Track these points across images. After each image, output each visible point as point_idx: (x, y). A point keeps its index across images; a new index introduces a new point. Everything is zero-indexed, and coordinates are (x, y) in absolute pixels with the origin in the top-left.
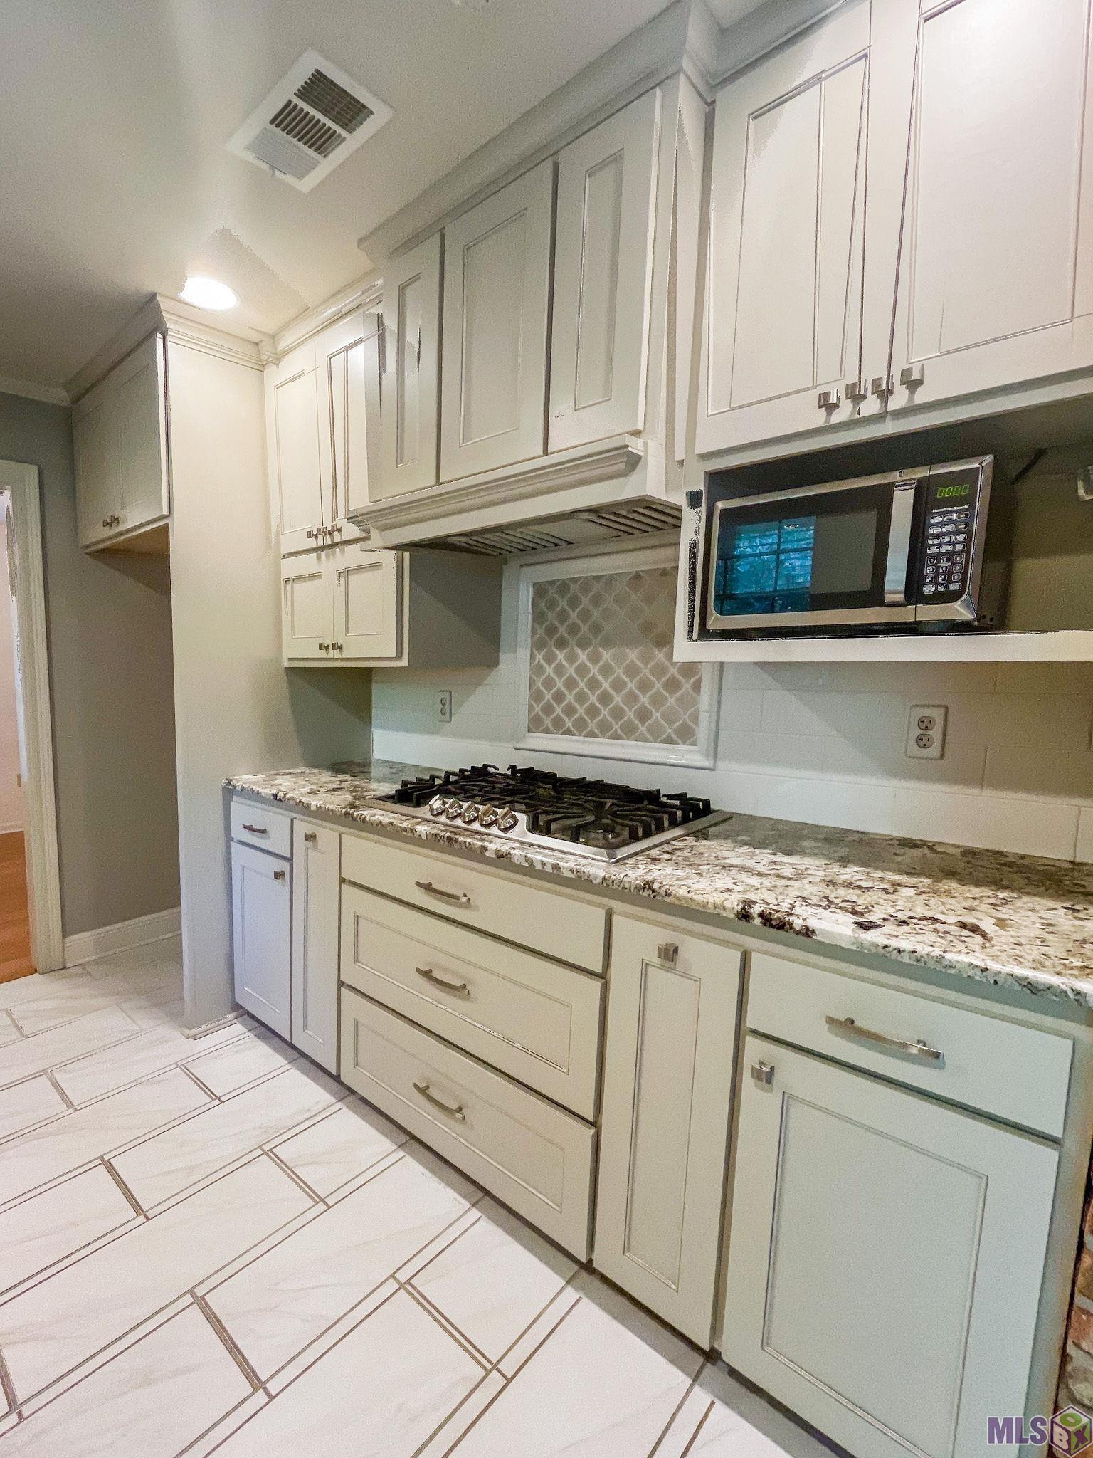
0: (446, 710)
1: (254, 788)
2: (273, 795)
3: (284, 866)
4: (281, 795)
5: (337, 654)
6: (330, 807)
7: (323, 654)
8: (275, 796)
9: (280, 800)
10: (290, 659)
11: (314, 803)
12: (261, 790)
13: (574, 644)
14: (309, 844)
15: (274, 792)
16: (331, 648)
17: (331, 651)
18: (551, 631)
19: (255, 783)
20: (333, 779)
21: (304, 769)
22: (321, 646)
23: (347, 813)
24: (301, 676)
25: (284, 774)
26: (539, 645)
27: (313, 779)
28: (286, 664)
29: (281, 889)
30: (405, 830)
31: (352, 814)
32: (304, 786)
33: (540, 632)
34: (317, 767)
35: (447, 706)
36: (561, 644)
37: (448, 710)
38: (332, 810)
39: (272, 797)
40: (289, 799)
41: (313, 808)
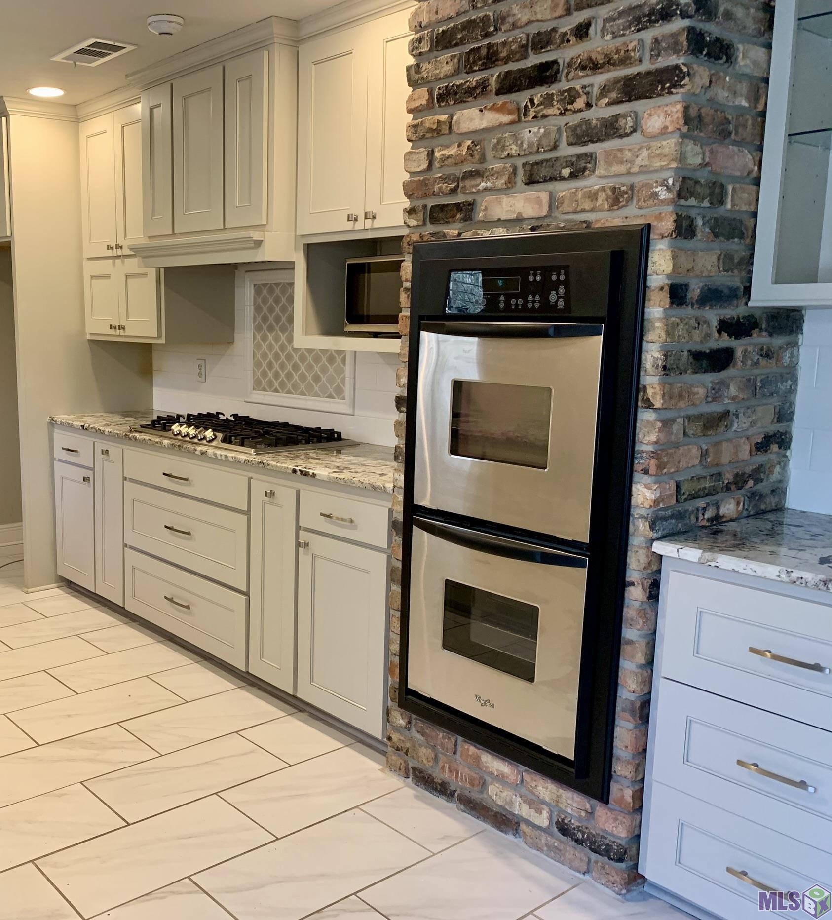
0: (202, 374)
1: (69, 422)
2: (82, 426)
3: (89, 474)
4: (86, 426)
5: (122, 332)
6: (117, 432)
7: (112, 332)
8: (83, 426)
9: (86, 429)
10: (91, 334)
11: (107, 430)
12: (74, 423)
13: (278, 329)
14: (104, 456)
15: (83, 424)
16: (117, 328)
17: (118, 330)
18: (265, 319)
19: (69, 420)
20: (122, 419)
21: (102, 414)
22: (111, 327)
23: (126, 435)
24: (100, 346)
25: (88, 416)
26: (258, 328)
27: (107, 419)
28: (89, 337)
29: (87, 488)
30: (157, 443)
31: (129, 436)
32: (102, 422)
33: (259, 319)
34: (111, 412)
35: (203, 371)
36: (271, 329)
37: (203, 373)
38: (117, 434)
39: (81, 428)
40: (92, 428)
41: (106, 433)
